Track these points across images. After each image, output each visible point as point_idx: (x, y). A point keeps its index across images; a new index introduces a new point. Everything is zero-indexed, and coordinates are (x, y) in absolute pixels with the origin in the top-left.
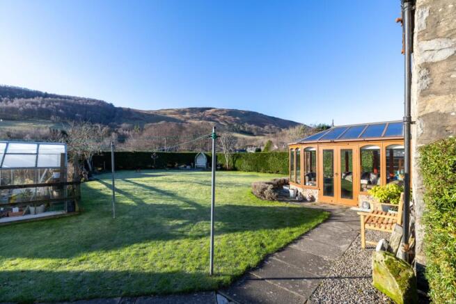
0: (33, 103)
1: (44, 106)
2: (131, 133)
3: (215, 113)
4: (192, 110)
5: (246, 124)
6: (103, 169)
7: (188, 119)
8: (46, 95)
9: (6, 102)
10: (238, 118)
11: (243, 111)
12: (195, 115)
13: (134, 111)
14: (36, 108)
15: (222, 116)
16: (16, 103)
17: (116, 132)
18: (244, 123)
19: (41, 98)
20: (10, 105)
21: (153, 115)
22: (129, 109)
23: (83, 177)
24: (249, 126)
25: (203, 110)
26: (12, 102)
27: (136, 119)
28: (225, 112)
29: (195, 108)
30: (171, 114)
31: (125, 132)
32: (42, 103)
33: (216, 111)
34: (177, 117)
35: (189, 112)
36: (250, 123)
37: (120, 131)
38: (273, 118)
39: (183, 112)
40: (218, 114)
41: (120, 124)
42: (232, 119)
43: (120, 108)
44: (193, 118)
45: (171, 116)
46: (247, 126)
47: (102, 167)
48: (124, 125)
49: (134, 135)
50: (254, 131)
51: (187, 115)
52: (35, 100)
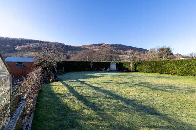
0: (36, 45)
1: (40, 46)
2: (71, 55)
3: (105, 46)
4: (95, 45)
5: (119, 50)
6: (63, 71)
7: (94, 49)
8: (41, 42)
9: (28, 45)
10: (115, 48)
11: (117, 45)
12: (97, 47)
13: (72, 46)
14: (37, 47)
15: (108, 47)
16: (31, 45)
17: (66, 55)
18: (118, 49)
19: (39, 43)
20: (29, 46)
21: (80, 48)
22: (70, 46)
23: (51, 78)
24: (120, 51)
25: (100, 45)
26: (30, 45)
27: (73, 49)
28: (109, 45)
29: (97, 44)
30: (87, 47)
31: (69, 55)
32: (39, 45)
33: (105, 45)
34: (89, 48)
35: (94, 46)
36: (120, 49)
37: (67, 54)
38: (131, 47)
39: (91, 46)
40: (106, 46)
41: (67, 52)
42: (113, 48)
43: (67, 46)
44: (95, 48)
45: (87, 48)
46: (119, 51)
47: (62, 70)
48: (69, 52)
49: (72, 56)
50: (122, 53)
51: (93, 47)
52: (37, 44)
